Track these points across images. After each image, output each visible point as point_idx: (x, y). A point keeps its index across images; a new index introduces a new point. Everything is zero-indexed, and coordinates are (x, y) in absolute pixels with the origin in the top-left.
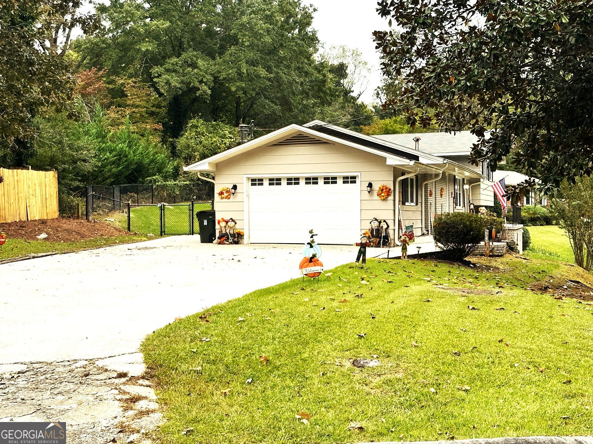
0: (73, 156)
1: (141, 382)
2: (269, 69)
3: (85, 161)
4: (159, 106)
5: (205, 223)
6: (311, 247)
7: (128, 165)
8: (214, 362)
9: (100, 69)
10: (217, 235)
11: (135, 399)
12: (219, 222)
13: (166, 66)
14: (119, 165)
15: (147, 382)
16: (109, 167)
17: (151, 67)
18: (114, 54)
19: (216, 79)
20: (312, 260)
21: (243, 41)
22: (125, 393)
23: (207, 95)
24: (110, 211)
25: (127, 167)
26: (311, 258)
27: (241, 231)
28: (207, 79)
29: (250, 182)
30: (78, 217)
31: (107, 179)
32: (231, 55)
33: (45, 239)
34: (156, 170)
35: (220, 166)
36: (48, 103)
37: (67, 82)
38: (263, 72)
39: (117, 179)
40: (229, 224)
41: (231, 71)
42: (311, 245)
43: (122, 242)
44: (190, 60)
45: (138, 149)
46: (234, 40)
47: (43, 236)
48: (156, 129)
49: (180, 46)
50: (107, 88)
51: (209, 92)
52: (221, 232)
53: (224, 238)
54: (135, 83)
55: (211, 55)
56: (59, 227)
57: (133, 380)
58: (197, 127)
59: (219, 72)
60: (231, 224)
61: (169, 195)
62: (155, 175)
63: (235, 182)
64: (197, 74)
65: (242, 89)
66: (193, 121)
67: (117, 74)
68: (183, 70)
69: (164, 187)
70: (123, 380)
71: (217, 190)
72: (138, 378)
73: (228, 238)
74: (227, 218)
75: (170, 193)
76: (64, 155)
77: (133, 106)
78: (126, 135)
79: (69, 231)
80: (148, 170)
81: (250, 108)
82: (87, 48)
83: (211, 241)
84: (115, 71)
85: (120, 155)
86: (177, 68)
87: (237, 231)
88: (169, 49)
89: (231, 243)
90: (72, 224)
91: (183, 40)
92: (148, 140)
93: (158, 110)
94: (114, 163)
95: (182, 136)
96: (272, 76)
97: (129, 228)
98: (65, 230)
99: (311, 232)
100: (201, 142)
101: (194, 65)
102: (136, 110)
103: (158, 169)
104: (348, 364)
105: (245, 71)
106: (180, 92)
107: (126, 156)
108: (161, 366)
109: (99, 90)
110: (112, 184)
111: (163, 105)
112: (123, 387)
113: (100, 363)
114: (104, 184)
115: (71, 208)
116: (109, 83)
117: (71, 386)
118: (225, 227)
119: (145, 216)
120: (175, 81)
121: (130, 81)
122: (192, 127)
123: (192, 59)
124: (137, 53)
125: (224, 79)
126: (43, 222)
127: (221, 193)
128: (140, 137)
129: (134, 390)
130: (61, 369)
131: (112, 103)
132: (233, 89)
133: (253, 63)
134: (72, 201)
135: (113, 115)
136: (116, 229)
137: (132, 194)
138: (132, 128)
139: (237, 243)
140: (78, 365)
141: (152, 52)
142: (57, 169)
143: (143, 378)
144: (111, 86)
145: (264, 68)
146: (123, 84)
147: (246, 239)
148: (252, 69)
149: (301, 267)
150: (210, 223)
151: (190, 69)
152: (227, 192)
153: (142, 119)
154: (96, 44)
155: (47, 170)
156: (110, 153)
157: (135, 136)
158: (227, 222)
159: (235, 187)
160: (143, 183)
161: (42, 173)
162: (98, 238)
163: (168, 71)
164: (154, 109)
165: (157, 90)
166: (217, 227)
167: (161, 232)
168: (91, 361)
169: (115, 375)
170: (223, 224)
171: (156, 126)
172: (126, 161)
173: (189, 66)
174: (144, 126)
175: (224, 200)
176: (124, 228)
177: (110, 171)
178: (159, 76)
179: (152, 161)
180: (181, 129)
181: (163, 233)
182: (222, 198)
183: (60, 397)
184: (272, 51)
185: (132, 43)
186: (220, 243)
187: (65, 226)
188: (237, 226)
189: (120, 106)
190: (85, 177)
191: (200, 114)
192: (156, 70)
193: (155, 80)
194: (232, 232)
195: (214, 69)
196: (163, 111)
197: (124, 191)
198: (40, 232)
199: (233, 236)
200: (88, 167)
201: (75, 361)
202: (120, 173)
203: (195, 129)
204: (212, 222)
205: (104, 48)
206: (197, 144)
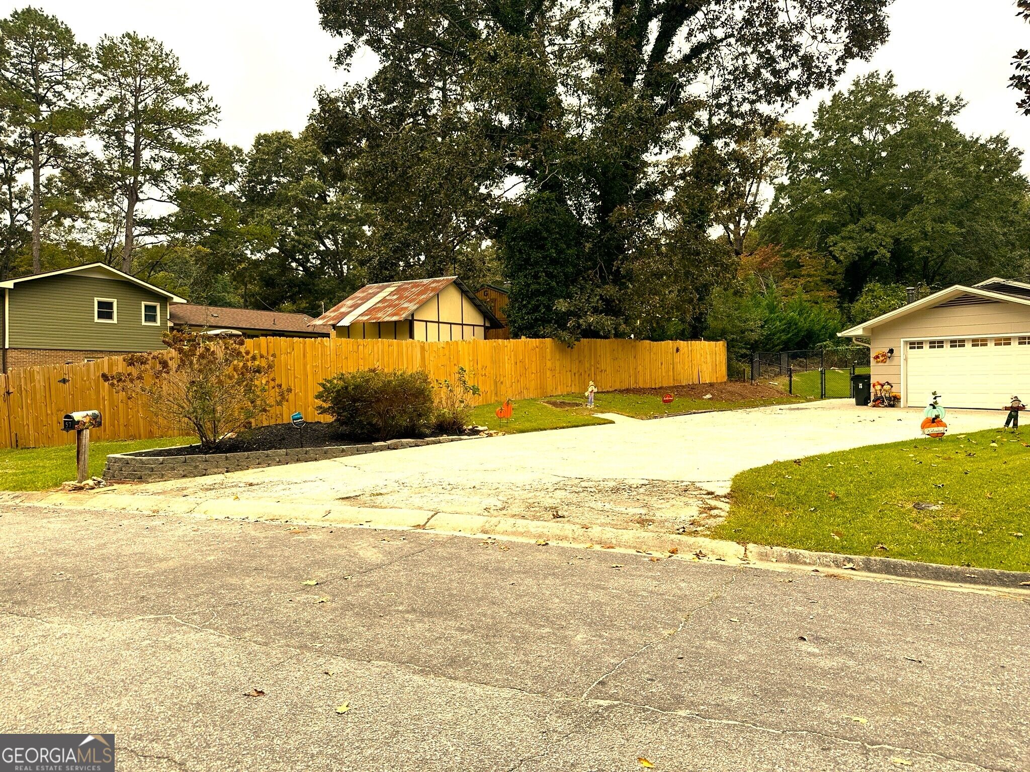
0: (741, 327)
1: (723, 499)
2: (960, 224)
3: (752, 331)
4: (835, 273)
5: (861, 386)
6: (934, 408)
7: (798, 332)
8: (788, 494)
9: (777, 245)
10: (872, 398)
11: (711, 508)
12: (874, 386)
13: (843, 234)
14: (789, 332)
15: (727, 500)
16: (778, 335)
17: (827, 236)
18: (790, 229)
19: (897, 241)
20: (935, 420)
21: (927, 199)
22: (707, 504)
23: (886, 258)
24: (776, 375)
25: (797, 334)
26: (934, 419)
27: (897, 394)
28: (887, 243)
29: (909, 346)
30: (744, 381)
31: (776, 346)
32: (914, 215)
33: (710, 399)
34: (827, 335)
35: (875, 331)
36: (717, 283)
37: (733, 264)
38: (951, 228)
39: (786, 346)
40: (885, 387)
41: (913, 231)
42: (934, 406)
43: (779, 403)
44: (868, 225)
45: (809, 316)
46: (918, 199)
47: (709, 396)
48: (830, 296)
49: (859, 212)
50: (784, 261)
51: (888, 255)
52: (876, 395)
53: (880, 402)
54: (810, 253)
55: (893, 217)
56: (724, 389)
57: (717, 497)
58: (873, 291)
59: (900, 233)
60: (887, 387)
61: (840, 360)
62: (826, 340)
63: (891, 346)
64: (875, 238)
65: (927, 248)
66: (870, 286)
67: (793, 247)
68: (860, 236)
69: (835, 352)
70: (710, 496)
71: (873, 355)
72: (722, 497)
73: (883, 401)
74: (882, 382)
75: (841, 358)
76: (733, 326)
77: (809, 276)
78: (798, 304)
79: (732, 393)
80: (819, 336)
81: (941, 265)
82: (765, 227)
83: (866, 404)
84: (793, 244)
85: (790, 323)
86: (854, 235)
87: (894, 394)
88: (848, 217)
89: (886, 406)
90: (737, 387)
91: (861, 206)
92: (820, 308)
93: (833, 277)
94: (783, 331)
95: (857, 301)
96: (963, 230)
97: (790, 392)
98: (729, 392)
99: (934, 393)
100: (877, 306)
101: (872, 230)
102: (811, 280)
103: (830, 334)
104: (909, 506)
105: (930, 229)
106: (857, 258)
107: (796, 324)
108: (742, 491)
109: (776, 264)
110: (782, 350)
111: (839, 272)
112: (707, 500)
113: (698, 485)
114: (773, 351)
115: (738, 373)
116: (785, 256)
117: (673, 496)
118: (881, 390)
119: (812, 380)
120: (851, 248)
121: (805, 253)
122: (869, 291)
123: (870, 224)
124: (813, 225)
125: (906, 240)
126: (711, 385)
127: (877, 357)
128: (813, 304)
129: (713, 503)
130: (670, 486)
131: (787, 275)
132: (916, 249)
133: (940, 220)
134: (740, 367)
135: (787, 286)
136: (778, 391)
137: (802, 359)
138: (805, 297)
139: (893, 406)
140: (683, 484)
141: (829, 223)
142: (726, 339)
143: (725, 497)
144: (787, 259)
145: (954, 224)
146: (798, 256)
147: (902, 404)
148: (938, 226)
149: (923, 426)
150: (866, 386)
151: (868, 234)
152: (883, 356)
153: (817, 287)
154: (773, 222)
155: (718, 340)
156: (780, 322)
157: (808, 304)
158: (882, 386)
159: (891, 351)
160: (813, 348)
161: (713, 343)
162: (758, 398)
163: (843, 238)
164: (829, 277)
165: (835, 258)
166: (872, 390)
167: (822, 395)
168: (693, 483)
169: (705, 492)
170: (878, 387)
171: (831, 293)
172: (795, 329)
173: (867, 231)
174: (818, 293)
175: (880, 364)
176: (786, 391)
177: (779, 338)
178: (835, 244)
179: (823, 327)
180: (856, 295)
181: (823, 396)
182: (877, 362)
183: (662, 501)
184: (964, 205)
185: (809, 217)
186: (874, 406)
187: (730, 389)
188: (893, 390)
189: (795, 277)
190: (754, 346)
191: (877, 278)
192: (832, 239)
193: (831, 249)
194: (887, 395)
195: (894, 231)
196: (839, 278)
197: (794, 357)
198: (707, 393)
199: (889, 399)
200: (754, 336)
201: (682, 482)
202: (789, 340)
203: (871, 293)
204: (868, 385)
205: (781, 225)
206: (874, 308)
